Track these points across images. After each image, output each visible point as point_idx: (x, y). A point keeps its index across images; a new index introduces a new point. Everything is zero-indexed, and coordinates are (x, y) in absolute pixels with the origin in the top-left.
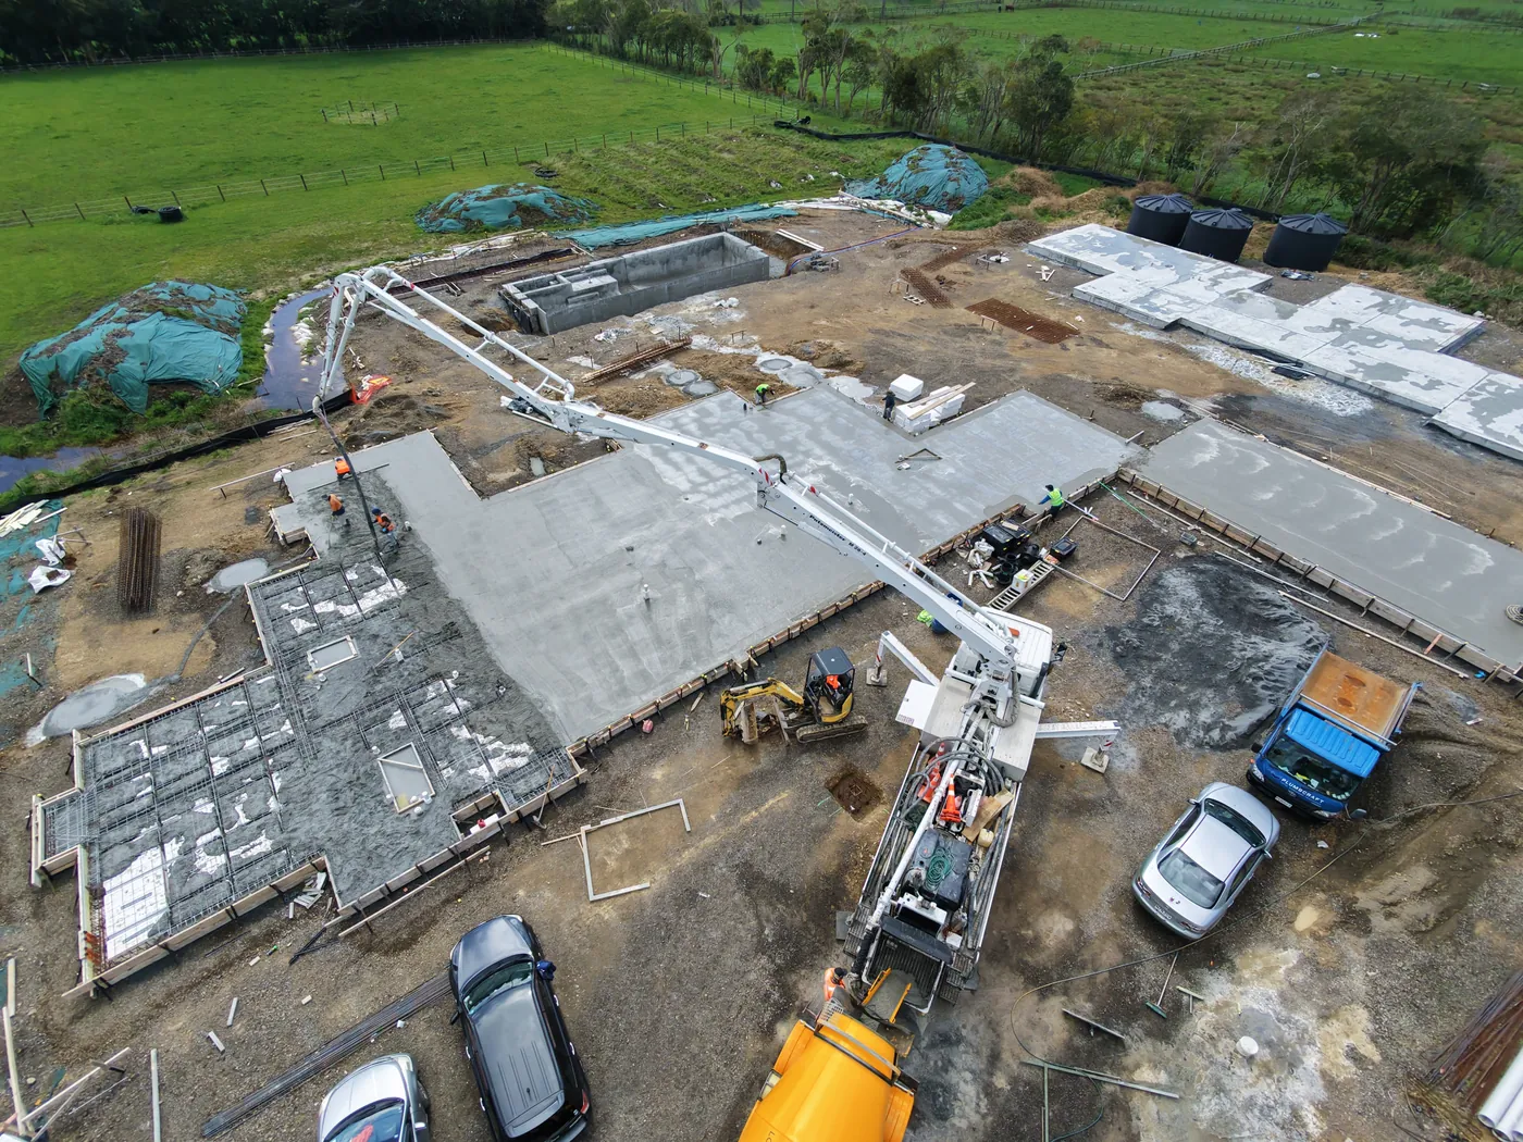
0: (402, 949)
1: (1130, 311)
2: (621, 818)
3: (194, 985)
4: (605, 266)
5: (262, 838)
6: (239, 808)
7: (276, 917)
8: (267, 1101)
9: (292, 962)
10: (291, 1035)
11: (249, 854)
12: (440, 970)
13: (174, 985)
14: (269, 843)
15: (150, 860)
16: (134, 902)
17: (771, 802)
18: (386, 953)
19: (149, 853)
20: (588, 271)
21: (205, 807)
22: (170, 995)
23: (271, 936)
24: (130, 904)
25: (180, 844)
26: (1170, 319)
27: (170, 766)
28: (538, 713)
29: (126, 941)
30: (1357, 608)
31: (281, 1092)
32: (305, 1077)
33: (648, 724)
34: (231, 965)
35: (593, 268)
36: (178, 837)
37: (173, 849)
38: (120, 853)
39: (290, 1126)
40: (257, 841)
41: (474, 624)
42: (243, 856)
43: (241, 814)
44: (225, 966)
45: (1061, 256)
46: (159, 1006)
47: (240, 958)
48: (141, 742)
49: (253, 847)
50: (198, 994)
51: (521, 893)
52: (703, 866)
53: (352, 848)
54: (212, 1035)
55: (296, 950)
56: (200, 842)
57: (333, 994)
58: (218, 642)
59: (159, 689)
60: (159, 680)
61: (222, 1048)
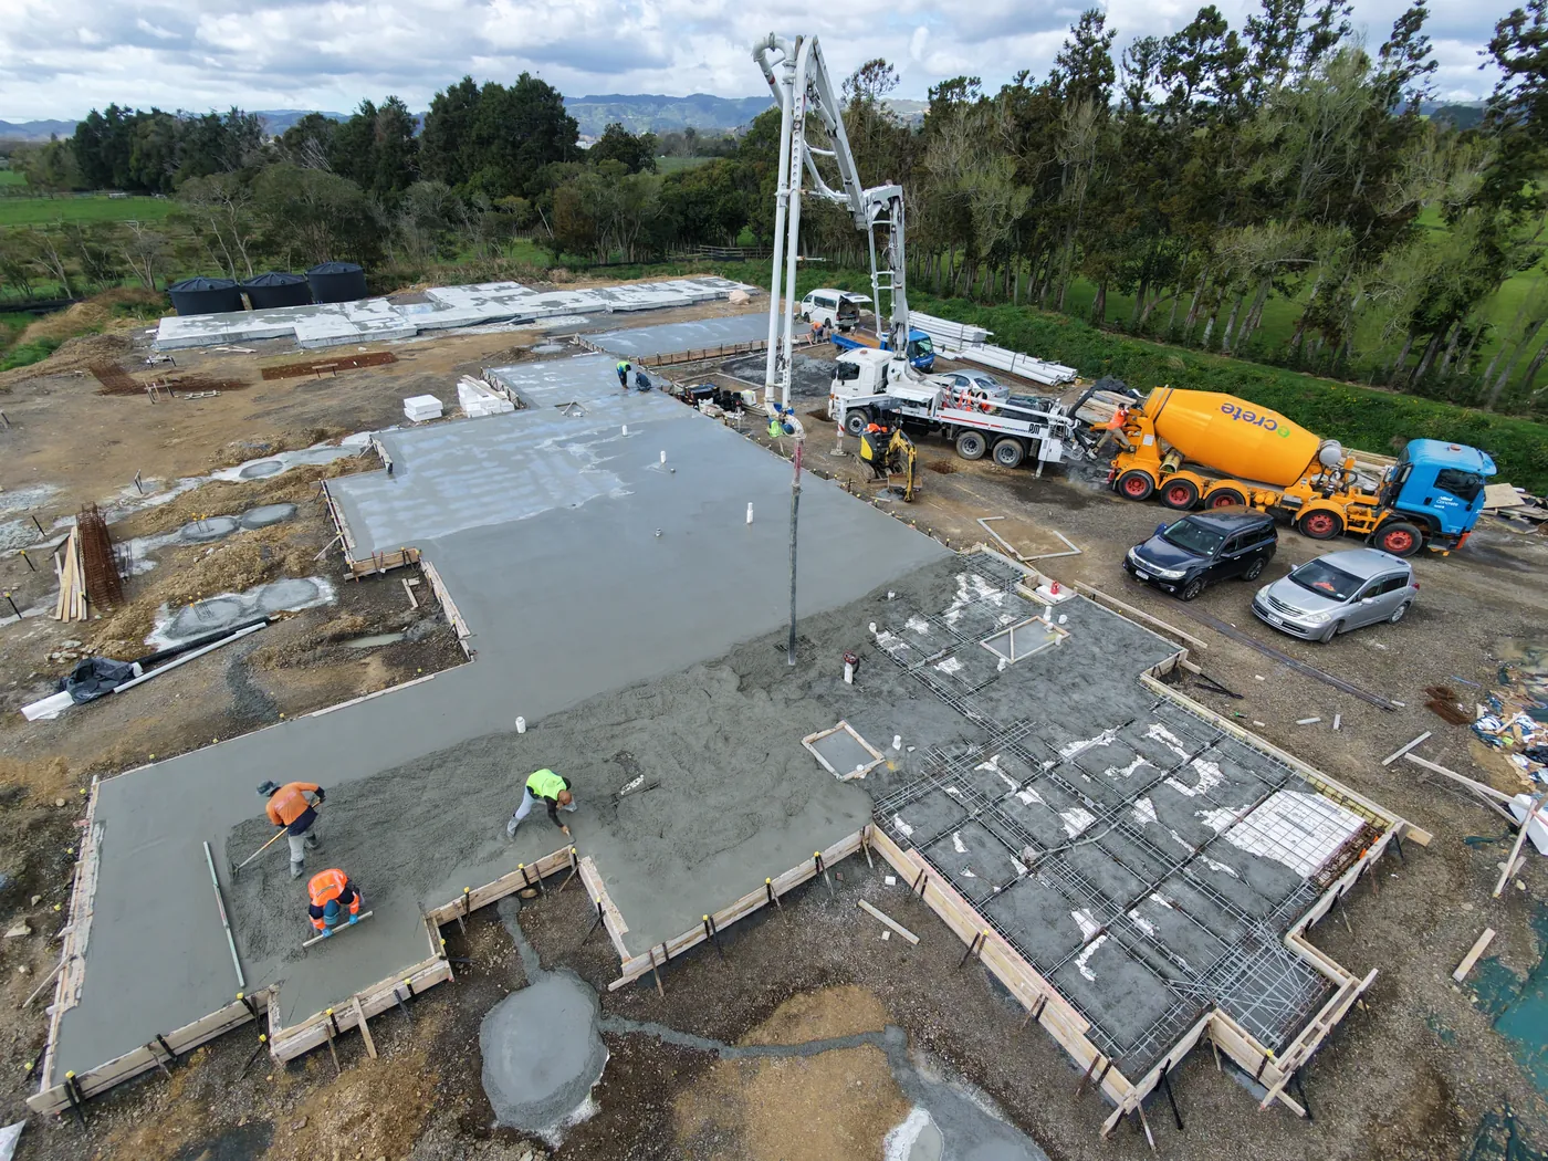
2: (1004, 543)
5: (1151, 735)
6: (1128, 772)
9: (1240, 697)
10: (1291, 681)
11: (1175, 740)
14: (1153, 727)
15: (1243, 839)
16: (1297, 826)
19: (1237, 843)
21: (1144, 812)
24: (1302, 829)
25: (1205, 813)
26: (411, 327)
27: (1107, 884)
29: (1336, 813)
37: (1217, 820)
38: (1258, 877)
40: (1158, 738)
42: (1181, 744)
43: (1135, 765)
48: (1080, 962)
49: (1164, 739)
52: (1028, 513)
53: (1123, 660)
54: (1335, 728)
55: (1229, 699)
56: (1191, 793)
58: (784, 993)
59: (923, 1063)
60: (905, 1074)
61: (1337, 717)
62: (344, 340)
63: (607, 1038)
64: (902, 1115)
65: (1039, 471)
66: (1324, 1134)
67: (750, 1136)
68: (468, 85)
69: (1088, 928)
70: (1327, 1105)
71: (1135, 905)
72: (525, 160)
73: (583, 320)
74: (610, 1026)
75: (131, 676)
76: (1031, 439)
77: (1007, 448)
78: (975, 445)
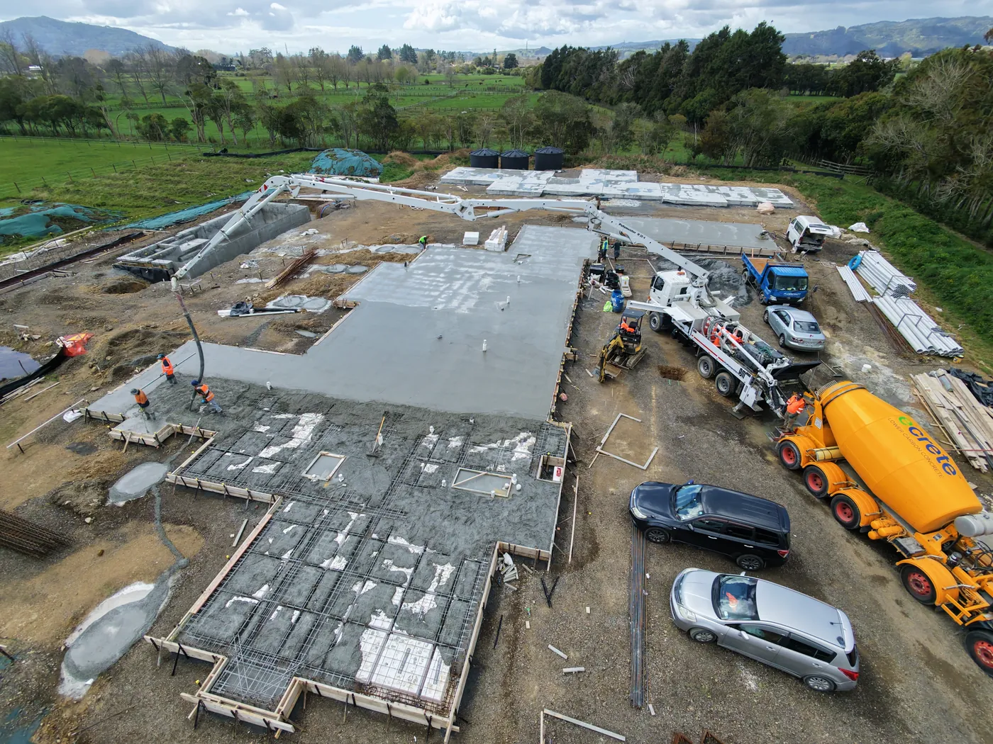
0: (597, 552)
1: (520, 192)
2: (607, 435)
3: (510, 667)
4: (191, 233)
5: (439, 568)
6: (394, 569)
7: (506, 597)
8: (644, 664)
9: (550, 606)
10: (606, 631)
11: (444, 580)
12: (627, 543)
13: (499, 677)
14: (448, 566)
15: (372, 638)
16: (403, 662)
17: (653, 393)
18: (592, 560)
19: (365, 636)
20: (180, 238)
21: (366, 586)
22: (504, 684)
23: (517, 609)
24: (403, 665)
25: (382, 614)
26: (540, 191)
27: (293, 590)
28: (508, 418)
29: (436, 680)
30: (721, 253)
31: (643, 653)
32: (643, 635)
33: (563, 396)
34: (517, 639)
35: (183, 236)
36: (374, 612)
37: (380, 621)
38: (341, 653)
39: (671, 659)
40: (439, 571)
41: (402, 406)
42: (442, 584)
43: (403, 570)
44: (514, 643)
45: (462, 181)
46: (507, 695)
47: (517, 631)
48: (236, 598)
49: (440, 575)
50: (519, 668)
51: (612, 490)
52: (665, 428)
54: (565, 670)
55: (543, 600)
56: (397, 602)
57: (595, 597)
58: (188, 523)
59: (176, 578)
60: (167, 573)
61: (582, 669)
62: (505, 193)
63: (149, 491)
64: (148, 582)
65: (737, 408)
66: (190, 736)
67: (125, 546)
68: (725, 32)
69: (259, 594)
70: (209, 734)
71: (284, 606)
72: (734, 85)
73: (637, 204)
74: (154, 489)
75: (248, 312)
76: (739, 381)
77: (723, 380)
78: (708, 368)
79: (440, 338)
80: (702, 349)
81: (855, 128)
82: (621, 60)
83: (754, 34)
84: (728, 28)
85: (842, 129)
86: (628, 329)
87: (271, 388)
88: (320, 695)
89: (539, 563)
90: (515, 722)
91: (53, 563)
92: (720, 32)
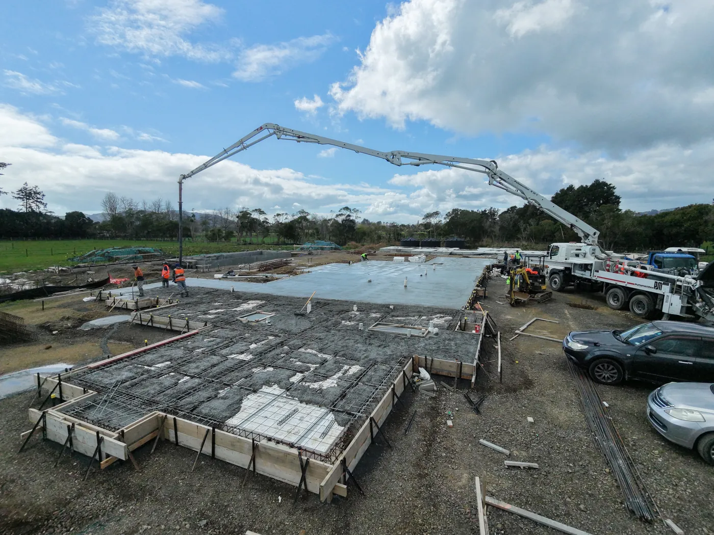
0: (531, 384)
2: (525, 326)
3: (427, 453)
5: (346, 367)
6: (298, 363)
7: (421, 400)
9: (478, 413)
17: (566, 312)
18: (527, 388)
22: (418, 466)
23: (435, 411)
24: (287, 419)
28: (425, 307)
33: (477, 306)
34: (435, 432)
36: (267, 384)
43: (307, 364)
46: (421, 476)
47: (435, 426)
49: (347, 370)
50: (439, 456)
54: (509, 463)
57: (538, 413)
58: (129, 340)
61: (535, 465)
64: (70, 364)
67: (70, 346)
69: (159, 365)
71: (178, 373)
74: (116, 325)
75: (234, 276)
76: (657, 294)
77: (639, 303)
78: (618, 300)
79: (370, 281)
80: (607, 284)
81: (692, 224)
82: (500, 213)
83: (591, 186)
84: (572, 186)
85: (681, 226)
86: (532, 272)
87: (233, 291)
88: (177, 443)
89: (461, 382)
90: (434, 506)
91: (7, 349)
92: (568, 188)
